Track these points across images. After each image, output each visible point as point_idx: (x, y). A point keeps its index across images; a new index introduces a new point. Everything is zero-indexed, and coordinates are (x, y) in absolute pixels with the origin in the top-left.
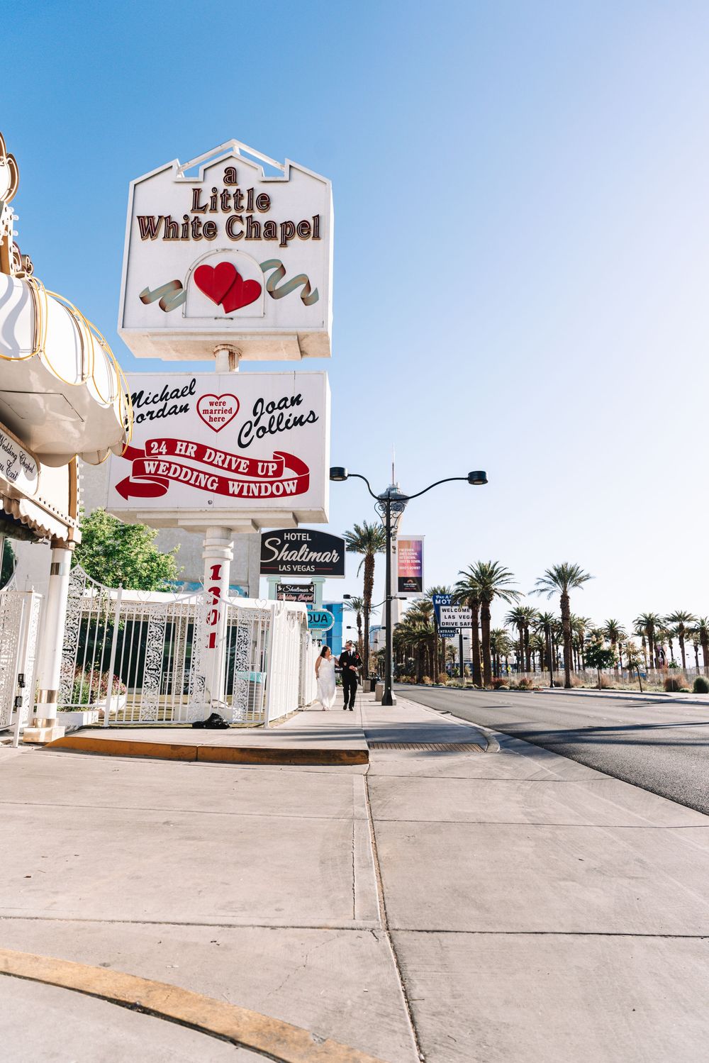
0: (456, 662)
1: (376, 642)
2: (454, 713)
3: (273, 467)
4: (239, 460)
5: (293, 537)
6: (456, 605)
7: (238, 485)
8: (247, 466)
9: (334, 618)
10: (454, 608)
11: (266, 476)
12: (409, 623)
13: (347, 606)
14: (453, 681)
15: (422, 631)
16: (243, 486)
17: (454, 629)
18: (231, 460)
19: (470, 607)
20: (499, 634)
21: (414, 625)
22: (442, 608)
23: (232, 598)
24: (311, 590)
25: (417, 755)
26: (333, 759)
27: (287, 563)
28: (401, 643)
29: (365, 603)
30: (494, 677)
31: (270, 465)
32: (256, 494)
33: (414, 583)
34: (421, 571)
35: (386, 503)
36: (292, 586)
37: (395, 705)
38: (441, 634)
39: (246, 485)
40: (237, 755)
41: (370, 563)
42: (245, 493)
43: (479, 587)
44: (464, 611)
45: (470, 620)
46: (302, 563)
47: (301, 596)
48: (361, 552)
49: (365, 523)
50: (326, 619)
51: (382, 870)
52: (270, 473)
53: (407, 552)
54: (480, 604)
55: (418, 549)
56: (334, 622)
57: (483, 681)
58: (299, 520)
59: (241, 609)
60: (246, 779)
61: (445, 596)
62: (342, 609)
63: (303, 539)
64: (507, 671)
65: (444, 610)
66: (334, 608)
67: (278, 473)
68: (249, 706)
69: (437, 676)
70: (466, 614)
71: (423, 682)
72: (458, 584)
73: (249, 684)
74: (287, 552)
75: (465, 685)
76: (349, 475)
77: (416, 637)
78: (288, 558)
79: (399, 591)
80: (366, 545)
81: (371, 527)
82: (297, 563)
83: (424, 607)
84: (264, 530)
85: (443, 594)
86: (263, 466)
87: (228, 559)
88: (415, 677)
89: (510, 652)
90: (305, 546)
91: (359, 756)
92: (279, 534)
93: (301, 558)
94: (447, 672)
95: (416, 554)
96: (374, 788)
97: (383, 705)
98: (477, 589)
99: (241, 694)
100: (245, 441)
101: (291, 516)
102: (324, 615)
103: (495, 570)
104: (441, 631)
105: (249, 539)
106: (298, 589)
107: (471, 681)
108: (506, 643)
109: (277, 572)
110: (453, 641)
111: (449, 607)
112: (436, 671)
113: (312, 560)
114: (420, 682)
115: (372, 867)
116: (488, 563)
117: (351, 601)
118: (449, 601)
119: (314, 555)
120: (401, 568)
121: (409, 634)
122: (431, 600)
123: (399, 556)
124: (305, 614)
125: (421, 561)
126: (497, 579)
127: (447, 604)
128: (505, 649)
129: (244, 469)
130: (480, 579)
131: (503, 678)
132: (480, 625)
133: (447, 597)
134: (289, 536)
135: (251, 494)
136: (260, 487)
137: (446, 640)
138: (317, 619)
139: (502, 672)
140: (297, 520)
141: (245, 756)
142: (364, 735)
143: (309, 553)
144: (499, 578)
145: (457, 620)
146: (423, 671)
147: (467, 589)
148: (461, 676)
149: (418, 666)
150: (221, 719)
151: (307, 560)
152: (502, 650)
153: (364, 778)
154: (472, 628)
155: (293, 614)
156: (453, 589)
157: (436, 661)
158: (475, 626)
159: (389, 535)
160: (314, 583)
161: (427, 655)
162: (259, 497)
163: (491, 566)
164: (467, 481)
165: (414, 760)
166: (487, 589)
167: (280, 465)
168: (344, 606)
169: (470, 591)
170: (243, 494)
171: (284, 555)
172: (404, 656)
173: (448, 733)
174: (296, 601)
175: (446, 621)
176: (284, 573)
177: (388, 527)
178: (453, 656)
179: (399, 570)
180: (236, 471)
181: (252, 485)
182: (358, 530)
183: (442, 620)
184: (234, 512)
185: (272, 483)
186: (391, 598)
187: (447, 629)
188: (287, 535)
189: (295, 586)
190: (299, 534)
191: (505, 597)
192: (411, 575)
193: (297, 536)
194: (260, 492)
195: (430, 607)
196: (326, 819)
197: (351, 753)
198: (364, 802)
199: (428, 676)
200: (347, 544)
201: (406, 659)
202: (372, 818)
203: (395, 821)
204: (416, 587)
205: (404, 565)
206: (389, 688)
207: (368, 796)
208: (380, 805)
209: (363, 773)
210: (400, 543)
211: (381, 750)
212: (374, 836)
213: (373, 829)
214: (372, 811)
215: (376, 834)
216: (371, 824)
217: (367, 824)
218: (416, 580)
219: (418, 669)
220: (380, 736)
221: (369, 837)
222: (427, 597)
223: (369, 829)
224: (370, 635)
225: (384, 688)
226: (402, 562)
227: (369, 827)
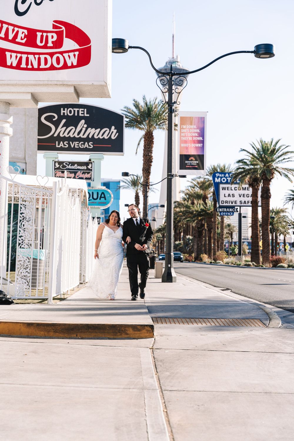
0: (234, 240)
1: (154, 220)
2: (233, 290)
3: (52, 37)
4: (16, 29)
5: (70, 112)
6: (236, 183)
7: (16, 57)
8: (25, 36)
9: (112, 196)
10: (233, 186)
11: (45, 47)
12: (188, 201)
13: (124, 184)
14: (232, 259)
15: (201, 209)
16: (21, 58)
17: (233, 207)
18: (7, 29)
19: (250, 185)
20: (277, 213)
21: (193, 203)
22: (221, 186)
23: (13, 175)
24: (89, 167)
25: (201, 329)
26: (119, 334)
27: (64, 139)
28: (179, 221)
29: (144, 181)
30: (272, 255)
31: (50, 35)
32: (36, 66)
33: (196, 160)
34: (203, 148)
35: (168, 77)
36: (70, 163)
37: (175, 282)
38: (220, 212)
39: (24, 57)
40: (24, 329)
41: (149, 139)
42: (23, 65)
43: (260, 165)
44: (244, 189)
45: (250, 199)
46: (80, 140)
47: (79, 174)
48: (140, 128)
49: (144, 98)
50: (105, 197)
51: (175, 436)
52: (50, 44)
53: (189, 129)
54: (260, 182)
55: (201, 126)
56: (112, 200)
57: (261, 259)
58: (80, 94)
59: (23, 186)
60: (35, 352)
61: (225, 174)
62: (120, 187)
63: (80, 115)
64: (285, 250)
65: (224, 189)
66: (111, 186)
67: (58, 44)
68: (32, 283)
69: (215, 254)
70: (246, 192)
71: (201, 260)
72: (239, 161)
73: (32, 260)
74: (65, 128)
75: (243, 263)
76: (130, 47)
77: (195, 216)
78: (66, 134)
79: (181, 169)
80: (145, 121)
81: (150, 102)
82: (74, 139)
83: (204, 186)
84: (41, 105)
85: (223, 172)
86: (42, 37)
87: (7, 135)
88: (193, 255)
89: (289, 231)
90: (83, 121)
91: (144, 331)
92: (56, 109)
93: (78, 134)
94: (225, 250)
95: (198, 131)
96: (161, 361)
97: (163, 281)
98: (258, 167)
99: (25, 271)
100: (22, 8)
101: (72, 90)
102: (103, 193)
103: (277, 147)
104: (221, 210)
105: (25, 114)
106: (76, 167)
107: (249, 258)
108: (285, 222)
109: (54, 149)
110: (232, 220)
111: (229, 186)
112: (214, 249)
113: (90, 137)
114: (198, 259)
115: (165, 433)
116: (270, 141)
117: (129, 178)
118: (229, 179)
119: (92, 132)
120: (182, 145)
121: (188, 213)
122: (211, 178)
123: (181, 132)
124: (85, 192)
125: (203, 138)
126: (279, 157)
127: (227, 183)
128: (284, 227)
129: (22, 39)
130: (261, 157)
131: (281, 256)
132: (260, 204)
133: (227, 175)
134: (65, 112)
135: (30, 66)
136: (39, 59)
137: (225, 219)
138: (95, 197)
139: (280, 250)
140: (78, 94)
141: (31, 330)
142: (147, 311)
143: (87, 129)
144: (280, 156)
145: (237, 198)
146: (201, 249)
147: (247, 167)
148: (240, 254)
149: (196, 244)
150: (5, 295)
151: (85, 136)
152: (281, 229)
153: (150, 351)
154: (252, 206)
155: (74, 192)
156: (233, 167)
157: (215, 239)
158: (254, 205)
159: (171, 111)
160: (92, 160)
161: (206, 233)
162: (39, 69)
163: (274, 143)
164: (253, 55)
165: (199, 334)
166: (268, 167)
167: (60, 35)
168: (122, 184)
169: (250, 169)
170: (22, 66)
171: (61, 131)
172: (182, 234)
173: (229, 309)
174: (74, 178)
175: (225, 199)
176: (62, 149)
177: (170, 103)
178: (231, 234)
179: (181, 147)
180: (14, 41)
181: (31, 57)
182: (137, 106)
183: (222, 198)
184: (13, 85)
185: (52, 55)
186: (173, 176)
187: (227, 207)
188: (64, 110)
189: (73, 164)
190: (76, 110)
191: (286, 176)
192: (193, 152)
193: (74, 111)
194: (39, 64)
195: (209, 186)
196: (116, 390)
197: (137, 328)
198: (153, 374)
199: (206, 254)
200: (126, 120)
201: (184, 237)
202: (161, 388)
203: (184, 391)
204: (198, 164)
205: (186, 142)
206: (169, 266)
207: (156, 368)
208: (168, 376)
209: (149, 347)
210: (182, 119)
211: (164, 325)
212: (165, 405)
213: (164, 398)
214: (161, 382)
215: (166, 403)
216: (161, 394)
217: (157, 393)
218: (198, 158)
219: (196, 247)
220: (163, 311)
221: (160, 406)
222: (207, 175)
223: (160, 398)
224: (149, 213)
225: (164, 265)
226: (184, 139)
227: (159, 397)
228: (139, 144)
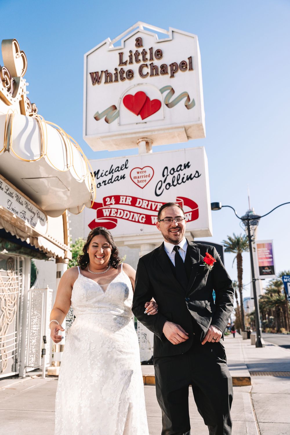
1: (248, 308)
4: (156, 204)
12: (268, 295)
15: (277, 299)
18: (152, 204)
21: (271, 296)
22: (288, 284)
29: (239, 284)
34: (272, 262)
35: (247, 221)
37: (264, 347)
41: (239, 258)
48: (233, 252)
49: (234, 235)
53: (263, 250)
55: (270, 248)
58: (194, 236)
71: (281, 332)
76: (222, 206)
77: (273, 303)
79: (260, 275)
80: (236, 248)
81: (238, 236)
83: (277, 284)
85: (288, 275)
88: (276, 329)
91: (244, 381)
95: (269, 251)
96: (257, 401)
97: (257, 347)
100: (159, 192)
101: (189, 234)
114: (279, 331)
120: (260, 261)
121: (269, 302)
122: (281, 280)
123: (258, 253)
125: (272, 255)
142: (246, 367)
146: (280, 325)
149: (276, 321)
153: (249, 394)
159: (250, 241)
161: (282, 314)
172: (267, 315)
177: (249, 236)
180: (155, 210)
182: (230, 239)
186: (256, 280)
192: (266, 264)
195: (281, 284)
197: (240, 379)
198: (251, 411)
199: (284, 327)
200: (224, 248)
201: (268, 317)
202: (257, 421)
203: (273, 423)
204: (271, 272)
205: (262, 258)
206: (259, 337)
207: (253, 406)
208: (262, 412)
209: (248, 392)
210: (258, 245)
211: (258, 376)
212: (260, 433)
213: (259, 428)
214: (257, 416)
215: (261, 431)
216: (257, 425)
217: (254, 424)
218: (270, 268)
219: (276, 324)
220: (257, 367)
221: (257, 433)
222: (278, 278)
223: (257, 428)
224: (244, 303)
225: (256, 336)
226: (260, 257)
227: (256, 426)
228: (234, 262)
